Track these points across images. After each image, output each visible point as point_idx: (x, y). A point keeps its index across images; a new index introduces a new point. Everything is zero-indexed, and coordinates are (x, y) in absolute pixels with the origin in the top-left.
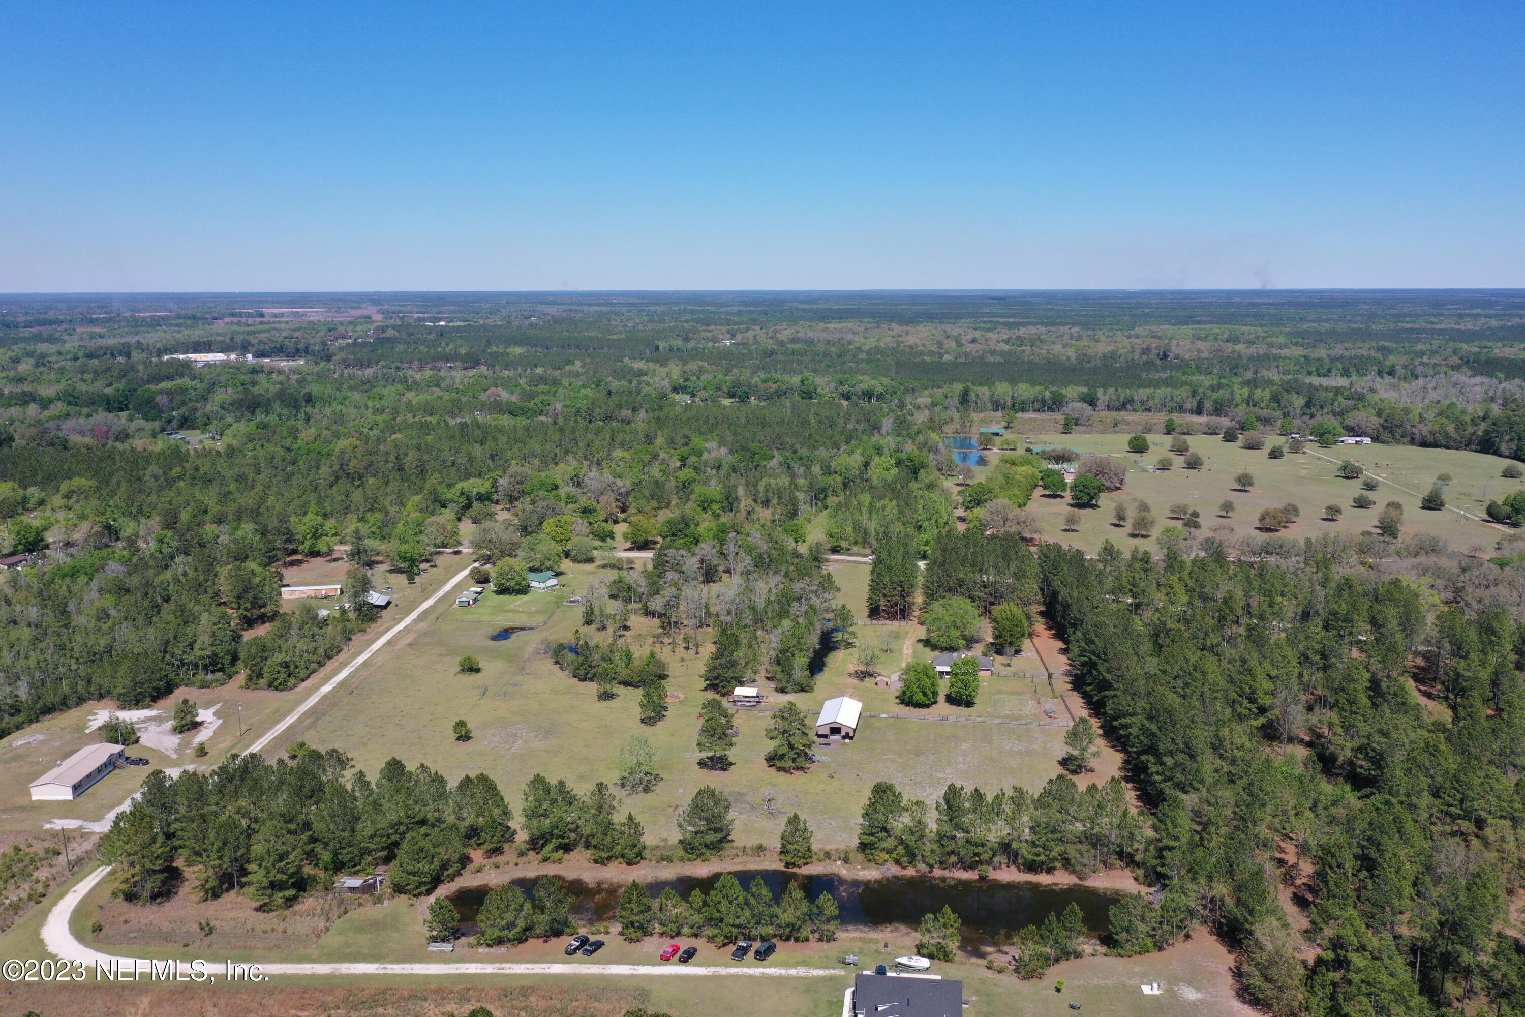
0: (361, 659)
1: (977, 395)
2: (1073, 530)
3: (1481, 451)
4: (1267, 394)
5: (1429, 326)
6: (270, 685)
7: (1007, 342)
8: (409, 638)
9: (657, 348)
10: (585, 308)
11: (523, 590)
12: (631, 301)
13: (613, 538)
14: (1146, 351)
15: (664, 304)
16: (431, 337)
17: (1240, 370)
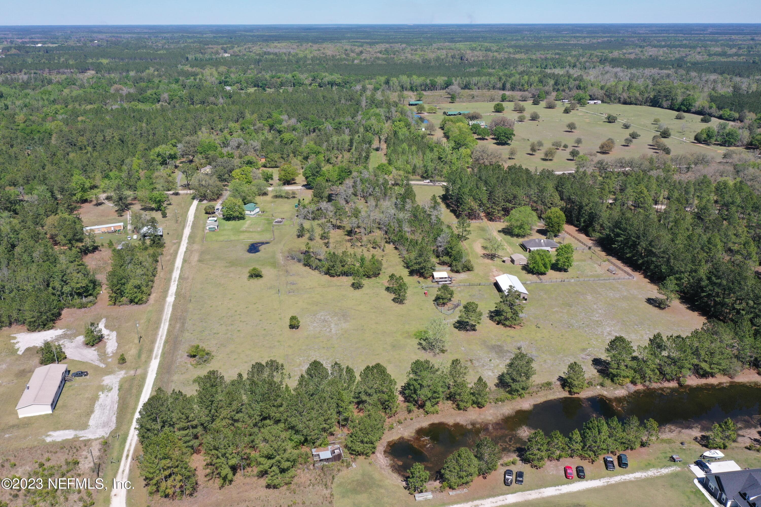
0: (176, 274)
1: (393, 83)
2: (513, 159)
3: (652, 106)
4: (537, 79)
5: (566, 42)
6: (131, 301)
7: (380, 52)
8: (195, 257)
9: (187, 59)
10: (122, 35)
11: (241, 217)
12: (145, 31)
13: (272, 179)
14: (453, 57)
15: (169, 32)
16: (41, 53)
17: (507, 66)
